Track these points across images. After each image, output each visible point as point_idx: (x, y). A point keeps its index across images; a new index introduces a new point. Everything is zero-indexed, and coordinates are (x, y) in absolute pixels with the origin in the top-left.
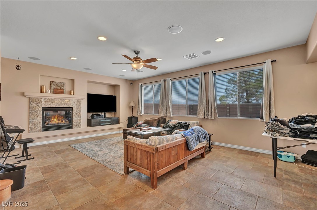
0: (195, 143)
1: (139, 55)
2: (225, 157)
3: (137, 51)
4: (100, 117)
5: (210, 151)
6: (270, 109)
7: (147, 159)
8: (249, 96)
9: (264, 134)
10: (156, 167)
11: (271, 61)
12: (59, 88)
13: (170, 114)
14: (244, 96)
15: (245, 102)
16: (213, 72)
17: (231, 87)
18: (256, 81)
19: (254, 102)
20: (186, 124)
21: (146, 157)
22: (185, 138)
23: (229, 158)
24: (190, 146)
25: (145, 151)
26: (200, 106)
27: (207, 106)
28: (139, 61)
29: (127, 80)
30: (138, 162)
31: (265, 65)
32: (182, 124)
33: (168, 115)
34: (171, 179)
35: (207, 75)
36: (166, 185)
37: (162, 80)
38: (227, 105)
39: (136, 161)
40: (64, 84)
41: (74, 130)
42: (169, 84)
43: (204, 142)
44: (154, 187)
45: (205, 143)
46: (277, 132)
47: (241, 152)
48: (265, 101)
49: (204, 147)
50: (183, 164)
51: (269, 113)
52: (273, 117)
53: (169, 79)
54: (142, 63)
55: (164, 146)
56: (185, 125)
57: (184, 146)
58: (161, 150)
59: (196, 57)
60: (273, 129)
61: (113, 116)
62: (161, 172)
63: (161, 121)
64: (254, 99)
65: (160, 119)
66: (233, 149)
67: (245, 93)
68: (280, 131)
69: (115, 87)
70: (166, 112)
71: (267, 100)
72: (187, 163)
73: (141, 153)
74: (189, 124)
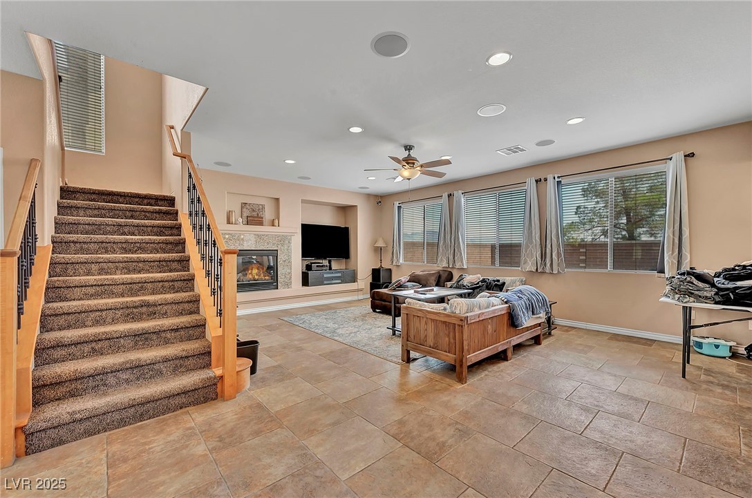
0: (526, 315)
1: (413, 153)
2: (581, 344)
3: (410, 146)
4: (323, 268)
5: (550, 334)
6: (679, 253)
7: (449, 336)
8: (633, 224)
9: (663, 299)
10: (466, 347)
11: (685, 156)
12: (255, 214)
13: (462, 262)
14: (623, 223)
15: (624, 237)
16: (556, 178)
17: (590, 205)
18: (651, 189)
19: (645, 238)
20: (498, 283)
21: (447, 333)
22: (507, 305)
23: (591, 348)
24: (517, 319)
25: (445, 322)
26: (527, 246)
27: (541, 248)
28: (414, 164)
29: (369, 196)
30: (430, 341)
31: (671, 164)
32: (490, 283)
33: (458, 265)
34: (486, 372)
35: (542, 184)
36: (480, 380)
37: (445, 195)
38: (580, 245)
39: (426, 341)
40: (263, 207)
41: (281, 292)
42: (459, 203)
43: (541, 315)
44: (461, 380)
45: (542, 317)
46: (691, 294)
47: (616, 337)
48: (669, 236)
49: (540, 325)
50: (505, 352)
51: (678, 261)
52: (685, 267)
53: (460, 192)
54: (418, 168)
55: (476, 315)
56: (496, 285)
57: (506, 318)
58: (472, 321)
59: (522, 150)
60: (682, 290)
61: (343, 267)
62: (473, 357)
63: (444, 276)
64: (645, 229)
65: (441, 273)
66: (598, 333)
67: (625, 218)
68: (697, 292)
69: (345, 210)
70: (454, 258)
71: (673, 235)
72: (512, 349)
73: (436, 327)
74: (504, 283)
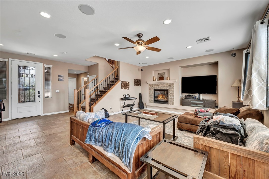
12: (162, 76)
40: (165, 73)
41: (170, 105)
